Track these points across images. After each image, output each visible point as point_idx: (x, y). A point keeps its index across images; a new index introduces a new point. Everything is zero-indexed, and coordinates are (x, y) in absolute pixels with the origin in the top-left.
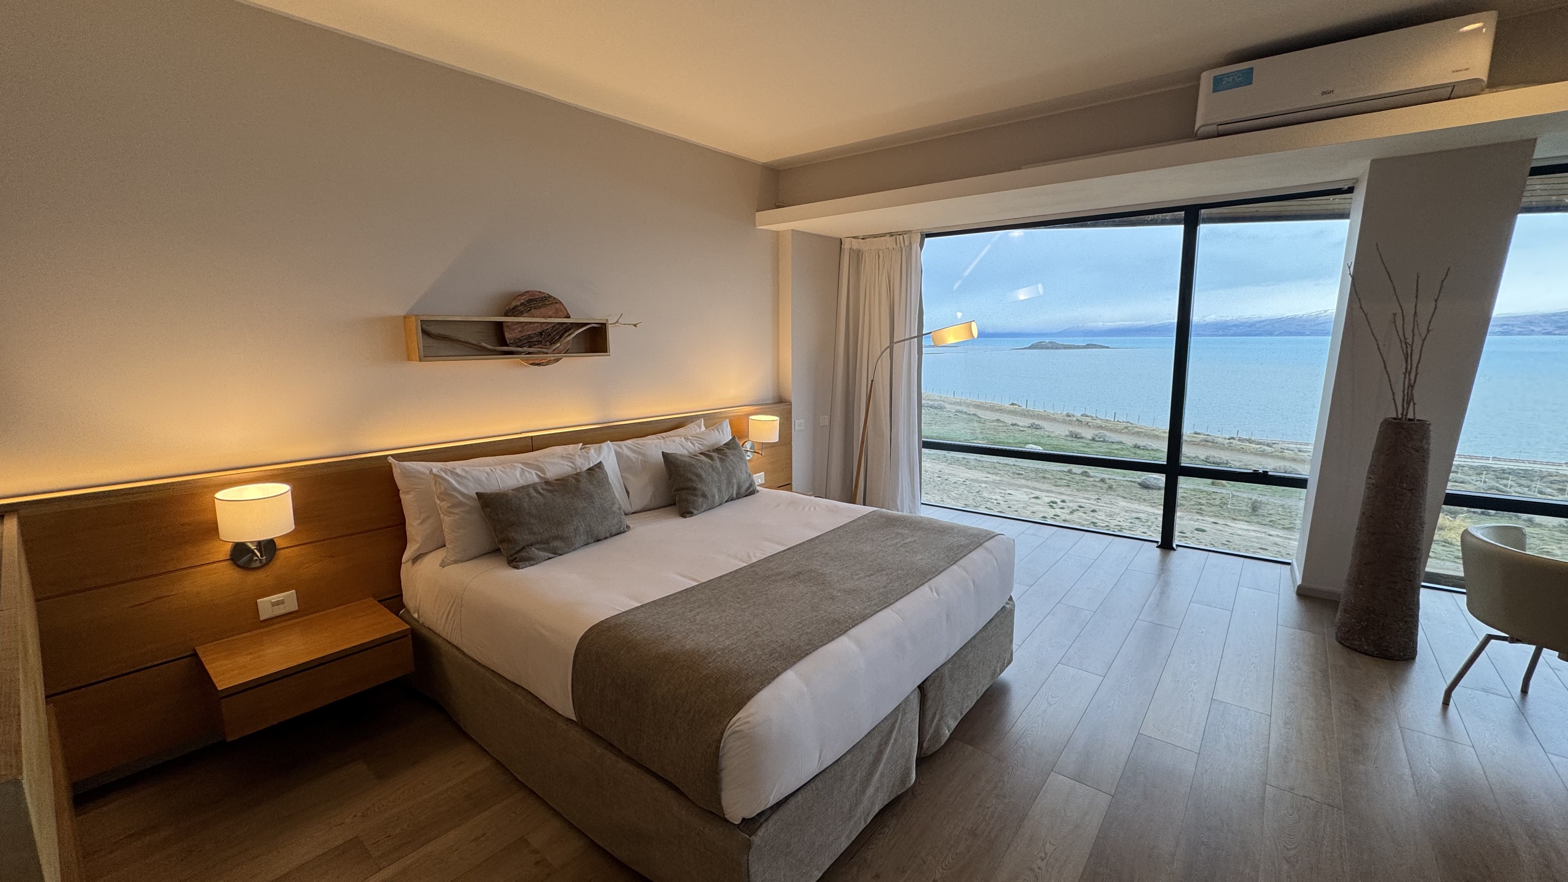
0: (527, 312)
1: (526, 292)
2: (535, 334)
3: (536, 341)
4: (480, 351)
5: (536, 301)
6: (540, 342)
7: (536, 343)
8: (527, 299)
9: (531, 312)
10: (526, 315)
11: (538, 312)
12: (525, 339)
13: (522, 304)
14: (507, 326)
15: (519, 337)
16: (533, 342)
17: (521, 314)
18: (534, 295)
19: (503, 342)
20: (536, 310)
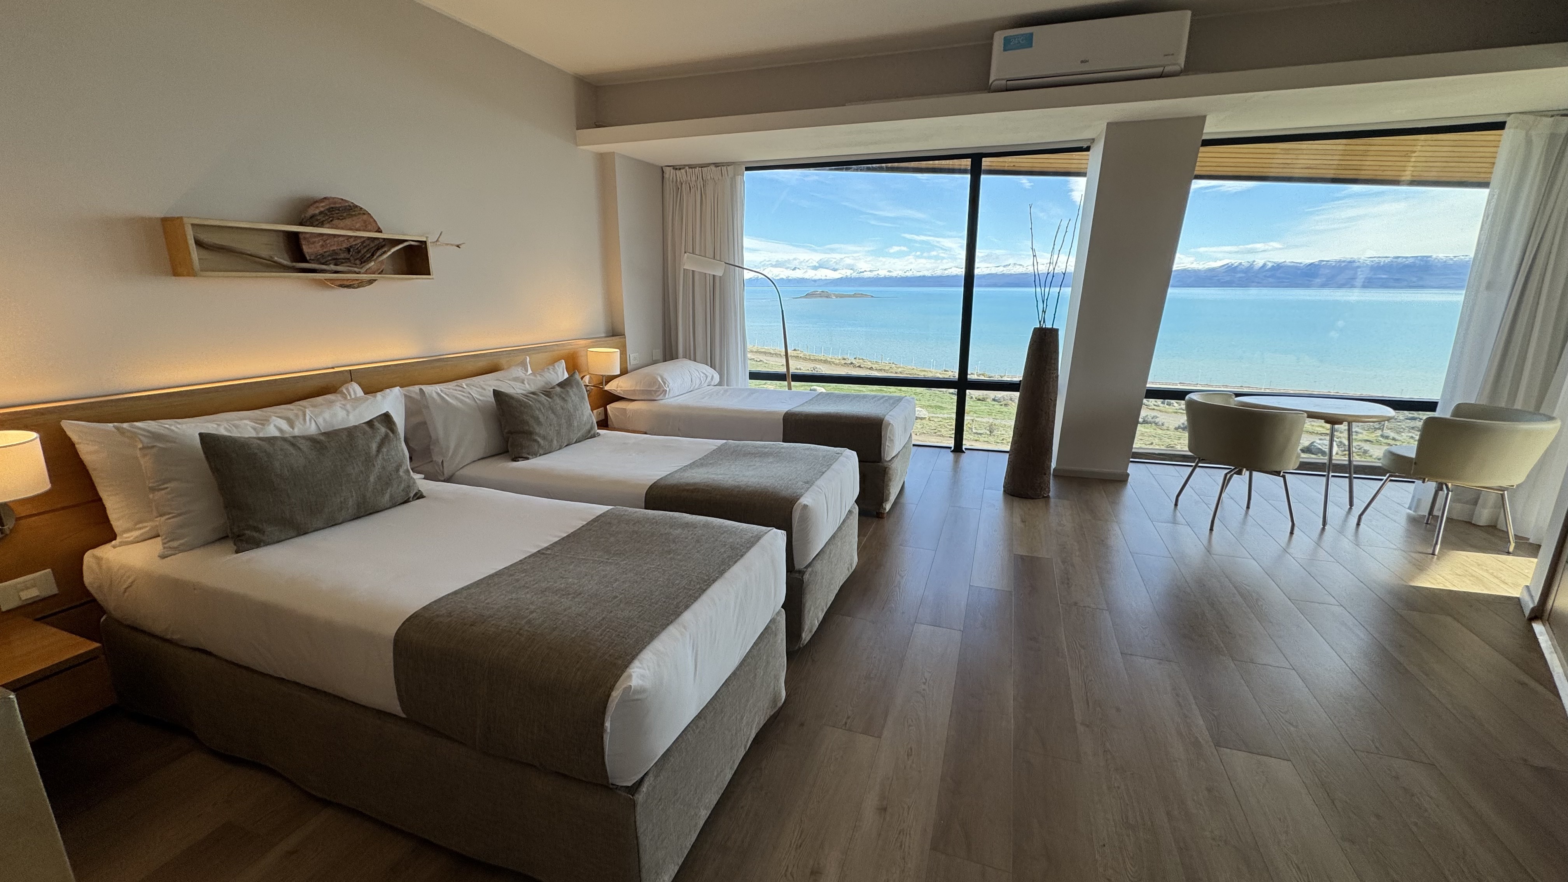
0: (329, 223)
1: (325, 198)
2: (340, 249)
3: (343, 259)
4: (274, 266)
5: (339, 210)
6: (348, 260)
7: (344, 261)
8: (328, 207)
9: (334, 222)
10: (327, 225)
11: (342, 223)
12: (329, 256)
13: (321, 213)
14: (305, 238)
15: (321, 252)
16: (340, 259)
17: (321, 224)
18: (335, 203)
19: (302, 258)
20: (339, 221)
